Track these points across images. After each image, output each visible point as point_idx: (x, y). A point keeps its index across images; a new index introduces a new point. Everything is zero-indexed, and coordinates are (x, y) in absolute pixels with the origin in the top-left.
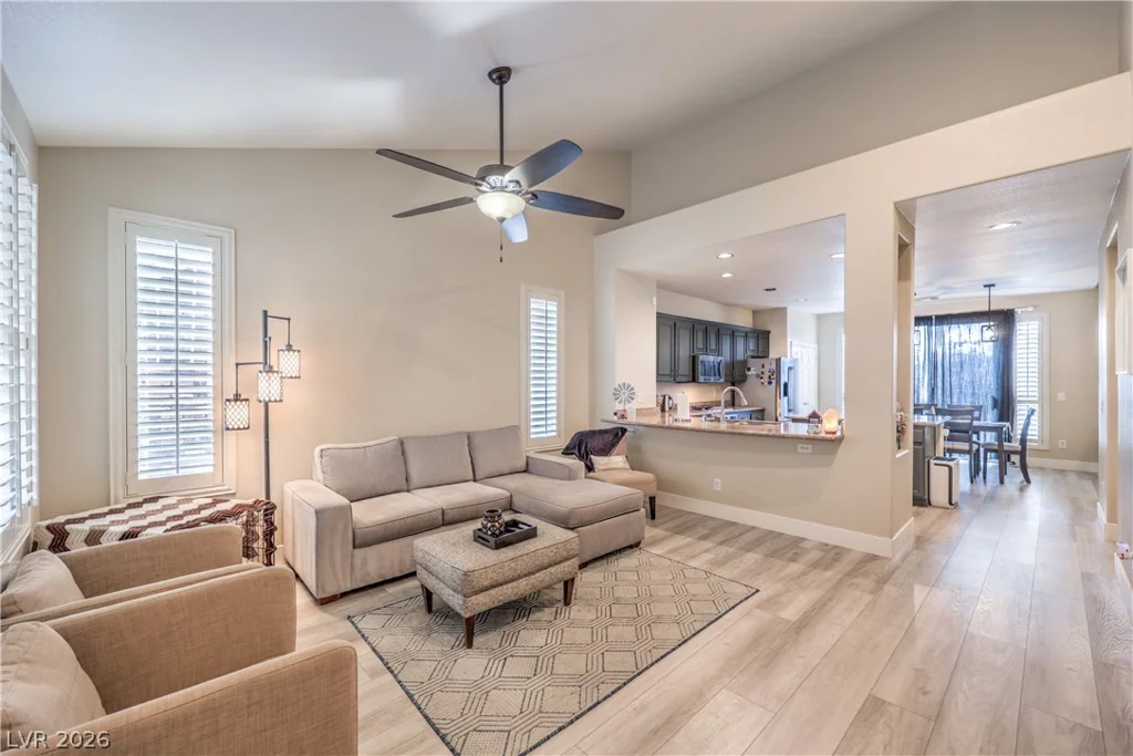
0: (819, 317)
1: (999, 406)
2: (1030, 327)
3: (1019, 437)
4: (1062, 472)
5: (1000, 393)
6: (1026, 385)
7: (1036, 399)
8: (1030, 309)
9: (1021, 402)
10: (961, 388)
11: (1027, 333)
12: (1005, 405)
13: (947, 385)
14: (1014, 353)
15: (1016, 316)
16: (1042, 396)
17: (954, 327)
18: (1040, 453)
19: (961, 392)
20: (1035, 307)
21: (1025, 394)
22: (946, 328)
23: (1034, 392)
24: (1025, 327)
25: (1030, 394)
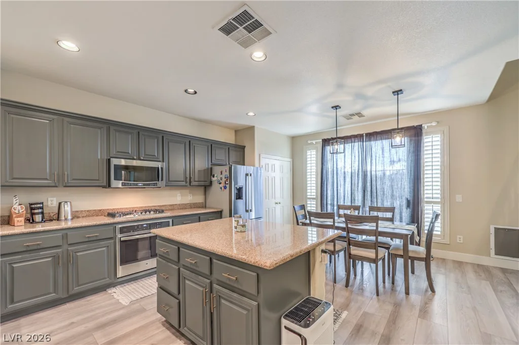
0: (294, 139)
1: (411, 206)
2: (434, 139)
3: (426, 232)
4: (460, 264)
5: (412, 195)
6: (432, 188)
7: (439, 200)
8: (434, 124)
9: (428, 202)
10: (384, 192)
11: (432, 144)
12: (415, 205)
13: (374, 188)
14: (422, 161)
15: (424, 131)
16: (443, 197)
17: (379, 143)
18: (443, 246)
19: (384, 194)
20: (438, 122)
21: (431, 196)
22: (373, 143)
23: (437, 194)
24: (430, 140)
25: (434, 196)
